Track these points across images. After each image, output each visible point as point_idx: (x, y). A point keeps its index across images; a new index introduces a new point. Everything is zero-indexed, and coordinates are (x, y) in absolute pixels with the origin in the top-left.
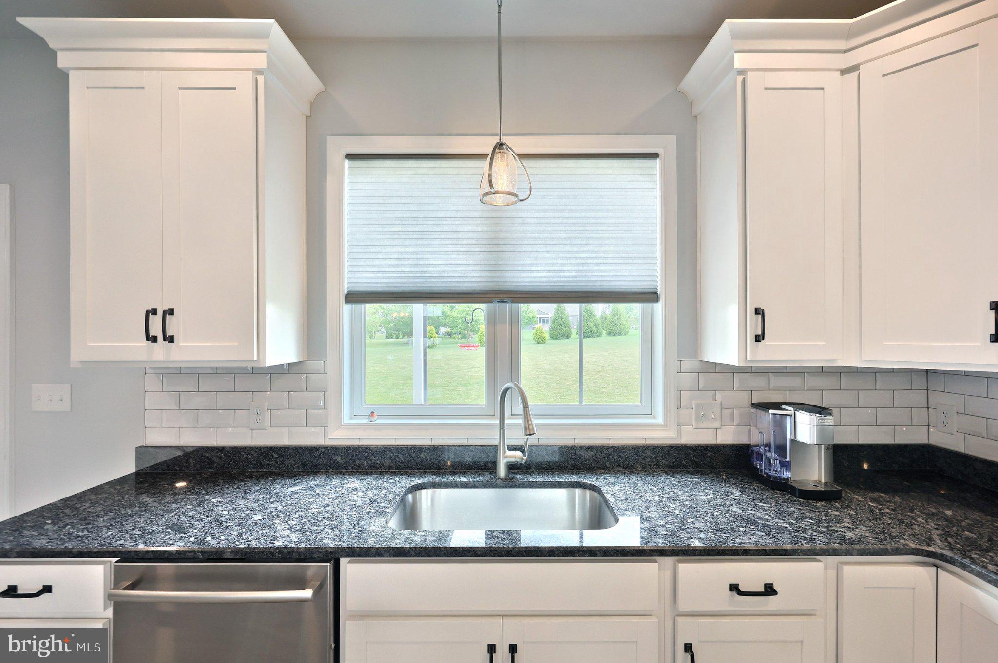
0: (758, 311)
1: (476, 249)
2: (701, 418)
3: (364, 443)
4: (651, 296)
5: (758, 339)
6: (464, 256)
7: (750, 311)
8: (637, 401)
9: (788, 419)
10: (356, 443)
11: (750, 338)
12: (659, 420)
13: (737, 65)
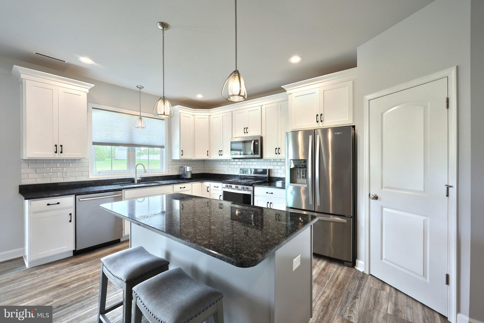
0: (182, 151)
1: (127, 134)
2: (172, 170)
3: (99, 179)
4: (162, 147)
5: (182, 155)
6: (124, 136)
7: (181, 151)
8: (159, 168)
9: (186, 168)
10: (97, 179)
11: (181, 155)
12: (164, 171)
13: (179, 111)
